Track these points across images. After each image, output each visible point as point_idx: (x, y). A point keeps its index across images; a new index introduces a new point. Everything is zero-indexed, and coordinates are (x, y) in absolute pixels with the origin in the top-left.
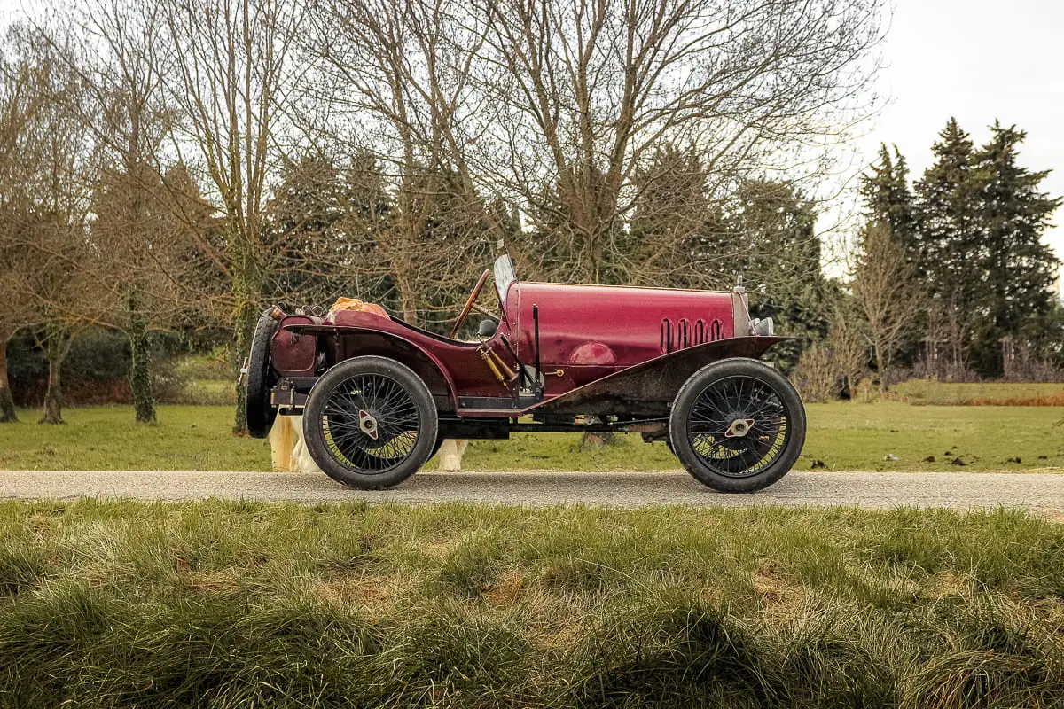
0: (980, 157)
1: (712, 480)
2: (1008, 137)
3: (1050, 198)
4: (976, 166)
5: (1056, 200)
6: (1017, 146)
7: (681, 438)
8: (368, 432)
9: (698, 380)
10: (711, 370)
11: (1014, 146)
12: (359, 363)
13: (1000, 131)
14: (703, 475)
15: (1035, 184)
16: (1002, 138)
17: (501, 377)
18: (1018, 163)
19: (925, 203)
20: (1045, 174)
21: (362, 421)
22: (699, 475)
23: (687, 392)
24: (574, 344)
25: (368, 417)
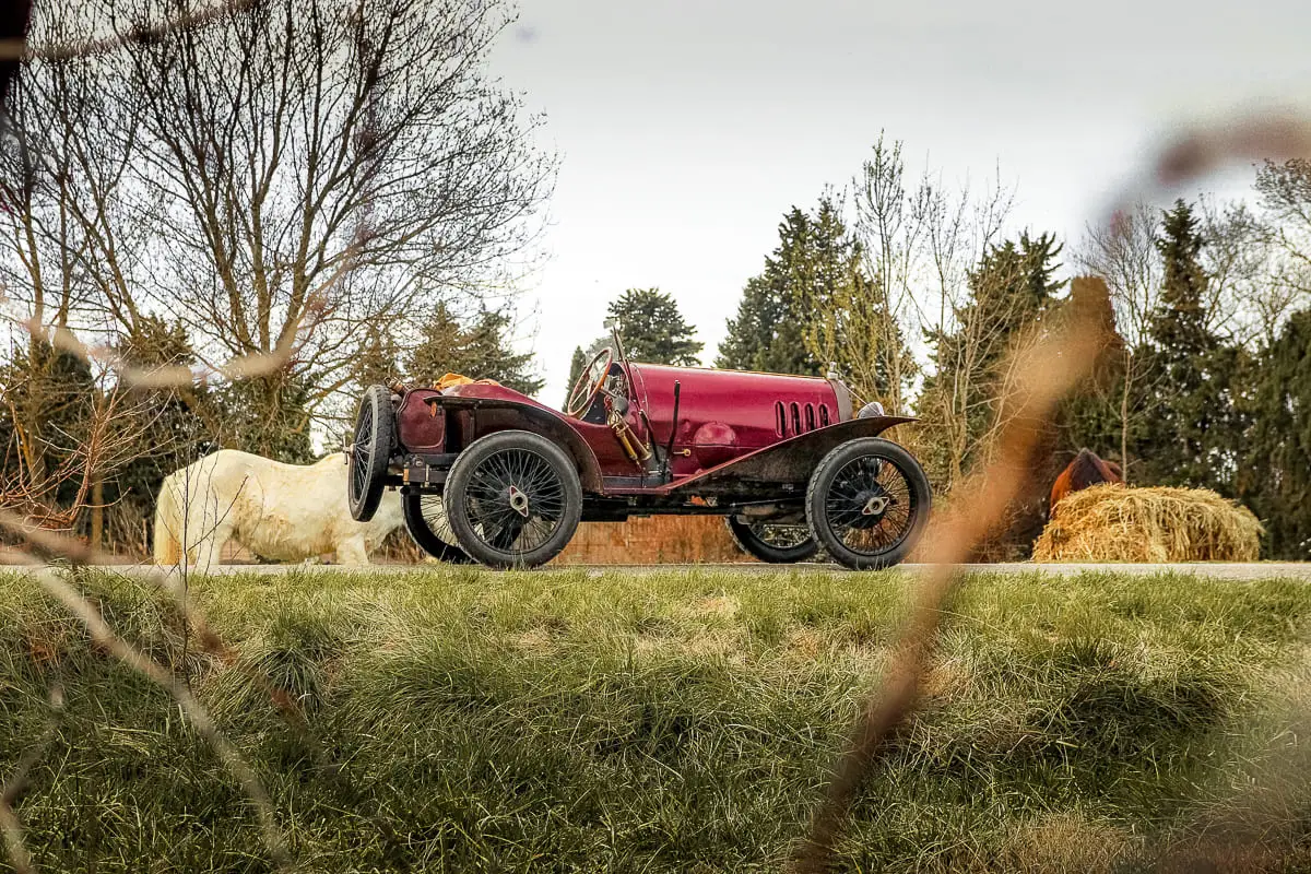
0: (466, 340)
1: (847, 558)
2: (493, 321)
3: (533, 380)
4: (464, 348)
5: (537, 383)
6: (502, 329)
7: (820, 516)
8: (518, 509)
9: (837, 458)
10: (850, 449)
11: (499, 330)
12: (507, 438)
13: (487, 314)
14: (840, 552)
15: (519, 366)
16: (488, 319)
17: (634, 455)
18: (502, 346)
19: (413, 382)
20: (528, 357)
21: (513, 497)
22: (836, 554)
23: (827, 471)
24: (697, 426)
25: (519, 493)
